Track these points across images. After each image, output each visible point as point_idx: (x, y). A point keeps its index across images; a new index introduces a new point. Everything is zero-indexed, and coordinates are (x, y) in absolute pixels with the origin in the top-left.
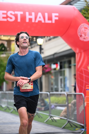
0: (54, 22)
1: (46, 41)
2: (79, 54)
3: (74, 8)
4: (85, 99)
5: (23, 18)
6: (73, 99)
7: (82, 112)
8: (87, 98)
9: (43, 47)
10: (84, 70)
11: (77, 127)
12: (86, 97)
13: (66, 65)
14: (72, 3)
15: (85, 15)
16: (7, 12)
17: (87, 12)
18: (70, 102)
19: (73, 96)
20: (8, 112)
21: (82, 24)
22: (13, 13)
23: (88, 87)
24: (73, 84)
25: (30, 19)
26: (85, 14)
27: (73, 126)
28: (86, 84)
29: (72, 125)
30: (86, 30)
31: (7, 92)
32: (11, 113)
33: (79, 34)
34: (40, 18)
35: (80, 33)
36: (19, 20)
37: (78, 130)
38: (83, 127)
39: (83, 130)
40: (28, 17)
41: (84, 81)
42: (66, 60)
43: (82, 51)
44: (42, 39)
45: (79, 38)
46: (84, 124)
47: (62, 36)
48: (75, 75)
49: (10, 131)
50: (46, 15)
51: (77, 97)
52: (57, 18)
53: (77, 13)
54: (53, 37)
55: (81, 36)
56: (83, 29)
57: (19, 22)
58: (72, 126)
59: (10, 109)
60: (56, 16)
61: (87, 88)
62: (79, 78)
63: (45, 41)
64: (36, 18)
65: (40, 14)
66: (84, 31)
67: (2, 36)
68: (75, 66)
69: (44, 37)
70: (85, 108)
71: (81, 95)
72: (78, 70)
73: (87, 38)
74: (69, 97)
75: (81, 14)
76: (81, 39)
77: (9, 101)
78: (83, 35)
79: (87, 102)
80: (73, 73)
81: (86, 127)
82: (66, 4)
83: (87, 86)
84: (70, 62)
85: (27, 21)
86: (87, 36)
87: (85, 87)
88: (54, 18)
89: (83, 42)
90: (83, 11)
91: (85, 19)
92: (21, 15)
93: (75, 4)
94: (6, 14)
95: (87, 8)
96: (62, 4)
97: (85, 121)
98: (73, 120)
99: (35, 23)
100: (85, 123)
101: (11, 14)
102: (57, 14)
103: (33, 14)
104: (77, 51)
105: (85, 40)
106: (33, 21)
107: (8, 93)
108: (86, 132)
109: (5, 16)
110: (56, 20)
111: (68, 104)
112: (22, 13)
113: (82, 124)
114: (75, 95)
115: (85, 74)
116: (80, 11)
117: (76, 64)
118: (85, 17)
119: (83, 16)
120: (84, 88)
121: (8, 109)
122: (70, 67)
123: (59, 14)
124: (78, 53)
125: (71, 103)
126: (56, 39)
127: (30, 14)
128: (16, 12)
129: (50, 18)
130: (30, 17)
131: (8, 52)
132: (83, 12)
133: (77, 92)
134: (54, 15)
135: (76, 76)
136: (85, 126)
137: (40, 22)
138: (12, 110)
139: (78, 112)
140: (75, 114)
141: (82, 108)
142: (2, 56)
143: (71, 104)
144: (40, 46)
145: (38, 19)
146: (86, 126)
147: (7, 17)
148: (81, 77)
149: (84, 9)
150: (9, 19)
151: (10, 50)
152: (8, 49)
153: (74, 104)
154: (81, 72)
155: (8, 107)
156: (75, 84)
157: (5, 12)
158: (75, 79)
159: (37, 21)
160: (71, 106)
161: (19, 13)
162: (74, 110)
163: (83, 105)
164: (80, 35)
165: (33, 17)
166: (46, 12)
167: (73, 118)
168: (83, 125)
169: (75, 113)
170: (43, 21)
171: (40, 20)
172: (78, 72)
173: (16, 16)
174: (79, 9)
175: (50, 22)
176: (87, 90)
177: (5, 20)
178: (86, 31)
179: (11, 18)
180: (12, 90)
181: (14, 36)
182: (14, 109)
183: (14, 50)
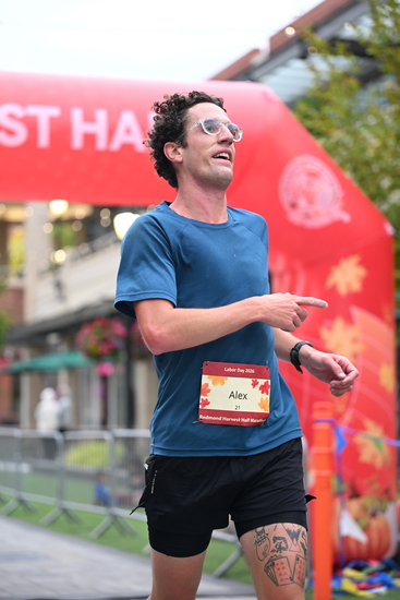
2: (287, 278)
3: (265, 94)
5: (61, 131)
8: (317, 455)
12: (315, 450)
14: (257, 74)
15: (309, 123)
17: (317, 109)
22: (19, 111)
23: (321, 409)
25: (90, 139)
26: (306, 117)
28: (313, 399)
32: (10, 515)
34: (128, 131)
36: (44, 140)
40: (79, 128)
41: (305, 386)
43: (298, 266)
45: (283, 213)
53: (276, 114)
55: (294, 206)
56: (302, 179)
57: (43, 150)
59: (1, 500)
61: (317, 415)
64: (111, 132)
65: (128, 119)
66: (305, 187)
69: (144, 208)
73: (316, 213)
75: (294, 117)
76: (295, 217)
78: (302, 202)
79: (318, 469)
83: (318, 405)
85: (77, 142)
86: (318, 207)
87: (311, 410)
89: (301, 230)
90: (303, 107)
91: (311, 138)
92: (52, 121)
93: (272, 79)
95: (318, 94)
96: (219, 77)
99: (107, 153)
101: (12, 116)
103: (101, 115)
104: (278, 266)
105: (310, 223)
106: (101, 144)
112: (55, 111)
116: (291, 105)
118: (310, 130)
119: (304, 125)
120: (304, 413)
124: (281, 276)
127: (89, 118)
128: (32, 110)
130: (90, 128)
132: (301, 112)
137: (128, 148)
138: (12, 504)
145: (120, 139)
146: (313, 567)
149: (305, 99)
151: (5, 258)
159: (116, 145)
161: (45, 114)
164: (290, 201)
165: (100, 127)
170: (140, 147)
171: (128, 139)
173: (31, 124)
174: (287, 99)
176: (319, 421)
178: (313, 188)
179: (11, 133)
180: (12, 422)
181: (21, 204)
182: (22, 502)
183: (21, 262)
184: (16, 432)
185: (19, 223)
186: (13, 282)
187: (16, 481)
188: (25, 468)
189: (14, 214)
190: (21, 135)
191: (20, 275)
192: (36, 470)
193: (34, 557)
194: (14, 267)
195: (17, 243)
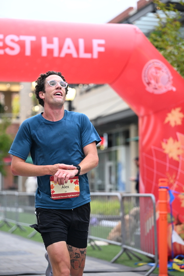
0: (95, 56)
1: (81, 93)
2: (146, 119)
3: (135, 29)
4: (157, 206)
5: (36, 48)
6: (135, 206)
7: (150, 231)
8: (160, 203)
9: (74, 105)
10: (155, 150)
11: (140, 260)
12: (159, 201)
13: (121, 140)
14: (131, 20)
15: (156, 43)
16: (5, 36)
17: (161, 36)
18: (127, 211)
19: (133, 201)
20: (6, 232)
21: (151, 61)
22: (16, 38)
23: (162, 181)
24: (134, 177)
25: (50, 51)
26: (155, 40)
27: (134, 258)
28: (158, 177)
29: (131, 255)
30: (158, 71)
31: (4, 193)
32: (13, 233)
33: (145, 80)
34: (69, 48)
35: (146, 78)
36: (28, 52)
37: (143, 266)
38: (153, 260)
39: (152, 266)
40: (45, 46)
41: (155, 171)
42: (120, 129)
43: (151, 112)
44: (73, 89)
45: (145, 87)
46: (154, 254)
47: (111, 84)
48: (137, 159)
49: (9, 269)
50: (81, 42)
51: (142, 201)
52: (102, 49)
53: (140, 39)
54: (95, 85)
55: (149, 83)
56: (153, 70)
57: (28, 57)
58: (131, 259)
59: (9, 226)
60: (100, 45)
61: (160, 184)
62: (145, 166)
63: (78, 93)
64: (61, 48)
65: (68, 42)
66: (154, 74)
68: (137, 141)
69: (78, 85)
70: (157, 223)
71: (150, 198)
72: (143, 149)
73: (160, 87)
74: (126, 203)
75: (149, 40)
76: (149, 89)
77: (8, 209)
78: (153, 82)
79: (160, 210)
80: (133, 155)
81: (159, 261)
82: (120, 22)
83: (160, 180)
84: (127, 134)
85: (44, 53)
86: (160, 84)
87: (157, 182)
88: (97, 50)
89: (152, 95)
90: (153, 35)
91: (157, 50)
92: (32, 42)
93: (138, 22)
94: (3, 40)
95: (160, 29)
96: (112, 22)
97: (156, 249)
98: (132, 246)
99: (59, 58)
100: (156, 253)
101: (13, 41)
102: (102, 42)
103: (56, 40)
104: (141, 113)
105: (156, 92)
106: (56, 54)
107: (7, 195)
108: (158, 270)
109: (1, 44)
110: (100, 53)
111: (124, 214)
112: (33, 38)
113: (151, 253)
114: (138, 198)
115: (157, 158)
116: (148, 35)
117: (140, 138)
118: (157, 47)
119: (153, 45)
120: (154, 184)
121: (5, 225)
122: (127, 144)
123: (106, 41)
124: (143, 117)
125: (128, 213)
126: (99, 90)
127: (50, 41)
128: (22, 38)
129: (89, 49)
130: (50, 46)
131: (6, 115)
132: (152, 38)
133: (142, 193)
134: (96, 42)
135: (140, 162)
136: (156, 259)
137: (69, 56)
138: (14, 227)
139: (143, 230)
140: (138, 235)
141: (150, 224)
143: (130, 215)
144: (70, 102)
145: (65, 52)
146: (158, 258)
147: (5, 46)
148: (149, 162)
149: (154, 31)
150: (8, 51)
151: (10, 110)
152: (6, 108)
153: (136, 216)
154: (150, 152)
155: (6, 222)
156: (138, 176)
157: (1, 37)
158: (138, 166)
159: (63, 55)
160: (130, 220)
161: (28, 40)
162: (136, 227)
163: (153, 217)
164: (147, 81)
165: (55, 46)
166: (81, 38)
167: (133, 243)
168: (152, 256)
169: (138, 232)
170: (75, 55)
171: (69, 52)
172: (144, 154)
173: (22, 45)
174: (146, 31)
175: (88, 56)
176: (160, 188)
177: (1, 52)
178: (158, 75)
179: (12, 49)
180: (14, 188)
181: (18, 83)
182: (18, 226)
183: (18, 111)
184: (16, 193)
185: (17, 92)
187: (16, 216)
188: (20, 210)
189: (15, 88)
190: (17, 50)
191: (18, 118)
192: (25, 211)
193: (25, 253)
194: (15, 114)
195: (16, 102)
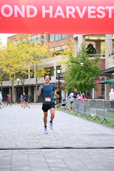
16: (96, 8)
20: (98, 123)
22: (103, 8)
31: (95, 100)
36: (110, 16)
49: (100, 144)
57: (110, 19)
59: (99, 119)
67: (90, 36)
92: (112, 10)
94: (95, 10)
101: (101, 10)
109: (94, 12)
128: (107, 8)
142: (90, 58)
147: (97, 13)
150: (98, 16)
151: (100, 51)
157: (94, 8)
161: (110, 8)
173: (107, 12)
177: (94, 17)
179: (101, 15)
186: (102, 58)
188: (106, 110)
190: (104, 15)
